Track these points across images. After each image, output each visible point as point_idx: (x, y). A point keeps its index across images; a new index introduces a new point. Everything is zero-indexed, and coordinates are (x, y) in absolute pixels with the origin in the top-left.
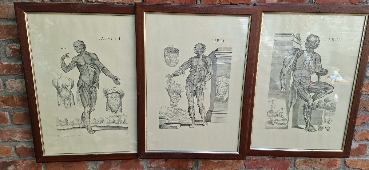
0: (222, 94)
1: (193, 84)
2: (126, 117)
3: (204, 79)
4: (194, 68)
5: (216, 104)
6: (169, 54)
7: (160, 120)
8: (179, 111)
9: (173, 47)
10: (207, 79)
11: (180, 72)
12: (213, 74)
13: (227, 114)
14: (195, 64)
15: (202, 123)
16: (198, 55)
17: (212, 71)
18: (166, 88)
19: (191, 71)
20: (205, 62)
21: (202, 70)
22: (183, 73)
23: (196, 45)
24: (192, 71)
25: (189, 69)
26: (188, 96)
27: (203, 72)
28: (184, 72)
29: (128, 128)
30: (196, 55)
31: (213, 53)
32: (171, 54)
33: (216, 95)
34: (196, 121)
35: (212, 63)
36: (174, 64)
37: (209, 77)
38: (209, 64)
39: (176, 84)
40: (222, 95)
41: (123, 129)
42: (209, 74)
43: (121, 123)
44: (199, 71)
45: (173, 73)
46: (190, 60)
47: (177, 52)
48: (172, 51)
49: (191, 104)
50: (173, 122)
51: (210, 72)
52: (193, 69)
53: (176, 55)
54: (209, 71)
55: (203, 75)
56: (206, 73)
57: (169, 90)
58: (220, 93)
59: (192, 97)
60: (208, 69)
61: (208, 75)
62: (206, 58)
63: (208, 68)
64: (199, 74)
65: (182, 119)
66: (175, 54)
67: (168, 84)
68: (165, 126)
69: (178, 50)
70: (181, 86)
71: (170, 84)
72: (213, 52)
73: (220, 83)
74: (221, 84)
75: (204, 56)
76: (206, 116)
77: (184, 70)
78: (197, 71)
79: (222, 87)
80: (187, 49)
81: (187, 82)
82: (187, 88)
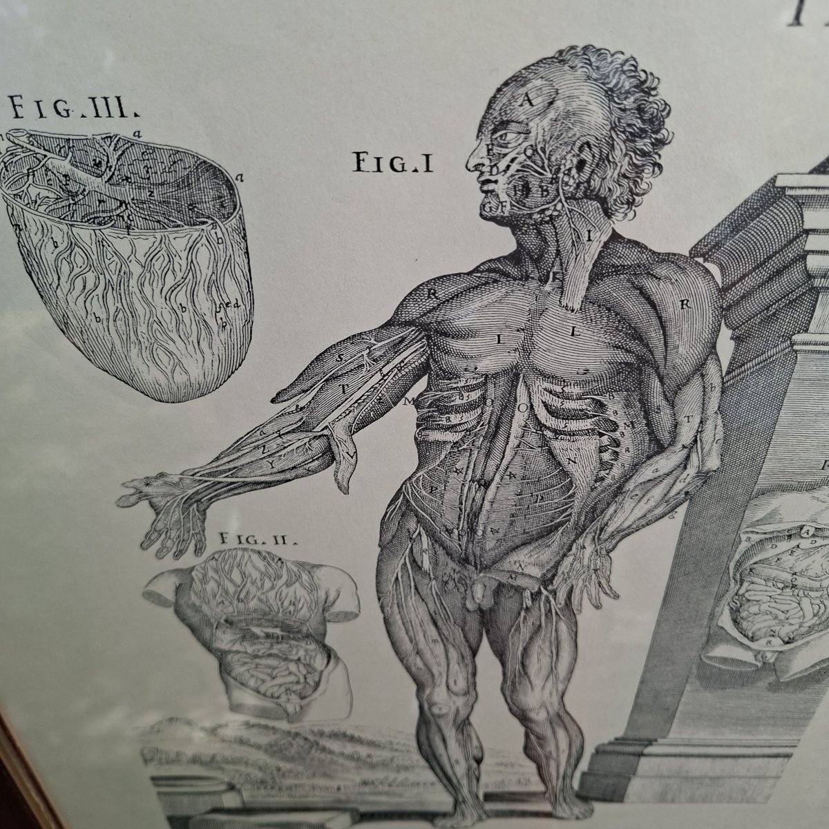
1: (464, 561)
3: (594, 512)
4: (471, 407)
5: (694, 697)
6: (85, 234)
7: (166, 794)
8: (335, 746)
9: (124, 129)
10: (625, 513)
11: (298, 448)
12: (713, 463)
13: (787, 757)
14: (487, 365)
15: (547, 807)
16: (531, 241)
17: (714, 431)
18: (150, 596)
19: (435, 436)
20: (638, 336)
21: (574, 425)
22: (329, 456)
23: (517, 80)
24: (450, 437)
25: (404, 416)
27: (589, 445)
28: (341, 451)
30: (503, 242)
31: (781, 212)
32: (123, 247)
33: (714, 637)
34: (489, 797)
35: (726, 347)
36: (196, 369)
37: (657, 492)
38: (685, 352)
39: (265, 556)
40: (777, 642)
42: (665, 463)
44: (532, 439)
45: (201, 460)
46: (413, 311)
47: (207, 194)
49: (444, 702)
50: (284, 799)
51: (686, 436)
52: (455, 419)
53: (203, 256)
54: (665, 437)
55: (582, 474)
56: (626, 458)
57: (189, 613)
58: (758, 625)
59: (453, 654)
61: (647, 473)
63: (657, 399)
65: (367, 789)
66: (179, 241)
68: (214, 821)
69: (215, 172)
70: (319, 574)
72: (772, 194)
73: (785, 545)
74: (788, 560)
75: (630, 257)
77: (340, 432)
78: (516, 430)
79: (800, 581)
80: (358, 154)
81: (389, 536)
82: (390, 586)
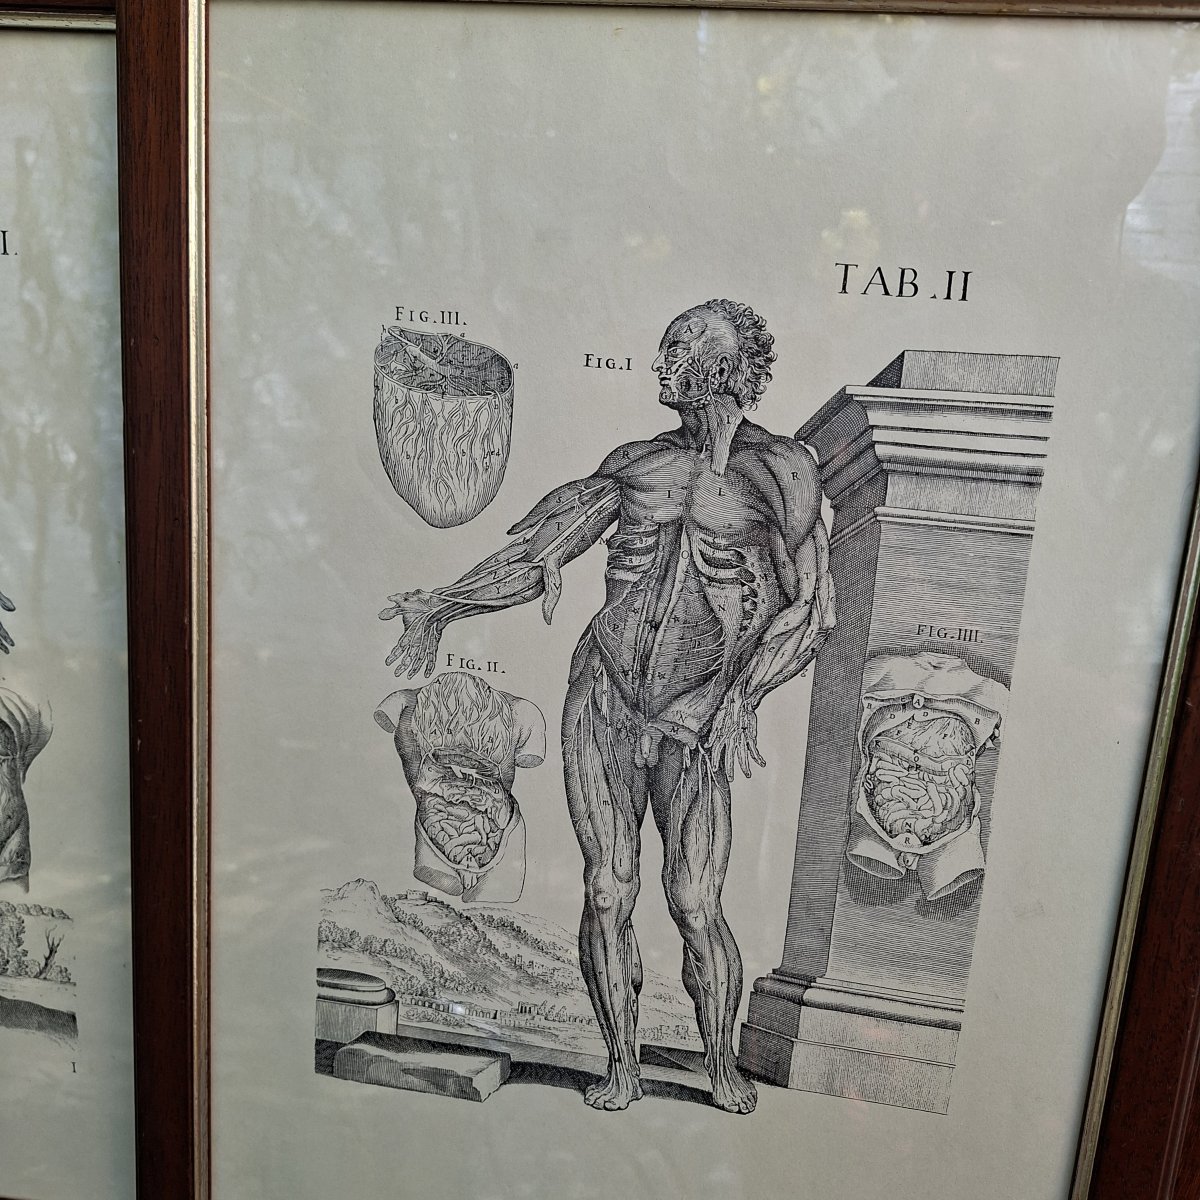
0: (920, 825)
1: (635, 707)
2: (60, 929)
3: (741, 663)
4: (648, 550)
5: (850, 917)
6: (416, 396)
7: (324, 998)
8: (498, 939)
9: (455, 331)
10: (764, 668)
11: (520, 577)
12: (831, 621)
13: (956, 1027)
14: (662, 515)
15: (702, 1083)
16: (691, 421)
17: (827, 590)
18: (381, 717)
19: (620, 575)
20: (764, 499)
21: (723, 574)
22: (541, 586)
23: (683, 317)
24: (632, 577)
25: (599, 553)
26: (581, 806)
27: (734, 593)
28: (550, 582)
29: (73, 1017)
30: (673, 421)
31: (851, 411)
32: (436, 406)
33: (855, 829)
34: (649, 1055)
35: (828, 514)
36: (464, 500)
37: (790, 646)
38: (799, 517)
39: (479, 683)
40: (915, 840)
41: (40, 1027)
42: (793, 616)
43: (22, 970)
44: (692, 584)
45: (448, 580)
46: (613, 467)
47: (494, 374)
48: (448, 371)
49: (611, 891)
50: (438, 1028)
51: (807, 593)
52: (636, 560)
53: (484, 417)
54: (791, 591)
55: (730, 621)
56: (763, 608)
57: (406, 740)
58: (894, 814)
59: (621, 823)
60: (788, 574)
61: (779, 627)
62: (770, 458)
63: (783, 556)
64: (697, 608)
65: (522, 1020)
66: (472, 404)
67: (404, 682)
68: (362, 1054)
69: (501, 361)
70: (518, 706)
71: (419, 680)
72: (843, 400)
73: (902, 716)
74: (908, 734)
75: (755, 437)
76: (742, 1015)
77: (551, 565)
78: (680, 575)
79: (923, 762)
80: (588, 355)
81: (577, 673)
82: (572, 730)
